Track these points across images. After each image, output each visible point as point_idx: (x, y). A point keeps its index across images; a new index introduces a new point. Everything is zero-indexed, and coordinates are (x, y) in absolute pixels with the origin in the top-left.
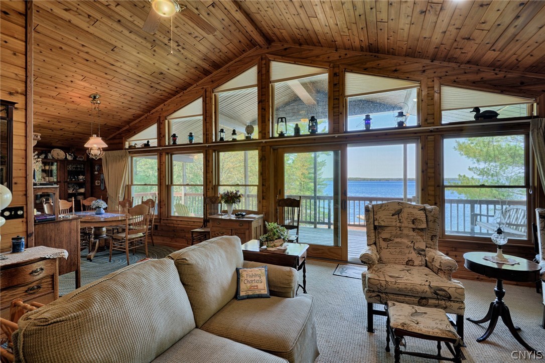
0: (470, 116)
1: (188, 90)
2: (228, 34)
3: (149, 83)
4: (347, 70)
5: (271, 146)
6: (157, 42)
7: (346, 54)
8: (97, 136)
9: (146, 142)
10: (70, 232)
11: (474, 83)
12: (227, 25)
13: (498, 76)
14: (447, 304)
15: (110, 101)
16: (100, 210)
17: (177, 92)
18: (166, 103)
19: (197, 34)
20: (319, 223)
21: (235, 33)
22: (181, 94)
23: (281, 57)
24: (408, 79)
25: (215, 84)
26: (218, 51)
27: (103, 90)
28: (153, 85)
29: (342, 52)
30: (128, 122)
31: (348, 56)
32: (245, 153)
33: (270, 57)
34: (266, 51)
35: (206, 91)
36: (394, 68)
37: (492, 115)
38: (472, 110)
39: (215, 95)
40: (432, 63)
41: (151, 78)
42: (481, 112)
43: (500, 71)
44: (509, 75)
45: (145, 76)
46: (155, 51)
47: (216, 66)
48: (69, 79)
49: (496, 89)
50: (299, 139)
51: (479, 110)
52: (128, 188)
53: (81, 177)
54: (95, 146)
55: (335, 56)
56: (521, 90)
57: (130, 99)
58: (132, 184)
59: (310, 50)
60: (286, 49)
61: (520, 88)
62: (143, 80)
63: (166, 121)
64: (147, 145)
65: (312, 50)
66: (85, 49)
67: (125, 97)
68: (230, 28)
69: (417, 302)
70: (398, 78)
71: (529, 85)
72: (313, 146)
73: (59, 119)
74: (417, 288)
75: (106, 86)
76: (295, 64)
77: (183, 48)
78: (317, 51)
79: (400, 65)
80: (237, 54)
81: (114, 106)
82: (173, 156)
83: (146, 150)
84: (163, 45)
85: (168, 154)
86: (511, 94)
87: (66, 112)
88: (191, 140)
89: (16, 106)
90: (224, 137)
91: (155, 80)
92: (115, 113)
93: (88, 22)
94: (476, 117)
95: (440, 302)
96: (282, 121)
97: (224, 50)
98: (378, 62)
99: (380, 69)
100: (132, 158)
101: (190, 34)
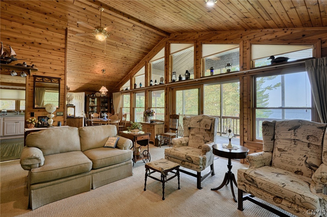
0: (268, 62)
1: (140, 62)
2: (147, 36)
3: (122, 62)
4: (202, 43)
5: (170, 88)
6: (117, 45)
7: (202, 34)
8: (104, 87)
9: (126, 88)
10: (79, 123)
11: (271, 40)
12: (144, 32)
13: (287, 33)
14: (192, 165)
15: (110, 71)
16: (104, 118)
17: (136, 64)
18: (133, 69)
19: (133, 39)
20: (223, 133)
21: (150, 34)
22: (138, 65)
23: (173, 41)
24: (232, 43)
25: (149, 59)
26: (146, 43)
27: (106, 67)
28: (124, 63)
29: (200, 34)
30: (121, 79)
31: (203, 35)
32: (183, 92)
33: (170, 42)
34: (169, 39)
35: (146, 62)
36: (225, 38)
37: (283, 60)
38: (269, 58)
39: (150, 64)
40: (246, 32)
41: (121, 60)
42: (275, 58)
43: (287, 30)
44: (294, 32)
45: (119, 59)
46: (118, 49)
47: (149, 50)
48: (92, 65)
49: (285, 43)
50: (181, 83)
51: (274, 57)
52: (121, 109)
53: (106, 104)
54: (103, 91)
55: (197, 36)
56: (302, 40)
57: (117, 70)
58: (123, 107)
59: (186, 35)
60: (176, 37)
61: (302, 39)
62: (119, 61)
63: (133, 78)
64: (127, 89)
65: (187, 35)
66: (93, 53)
67: (115, 69)
68: (147, 33)
69: (181, 162)
70: (227, 44)
71: (309, 36)
72: (188, 86)
73: (95, 81)
74: (181, 155)
75: (106, 66)
76: (180, 43)
77: (130, 46)
78: (189, 35)
79: (228, 36)
80: (157, 43)
81: (112, 73)
82: (136, 94)
83: (127, 91)
84: (121, 46)
85: (134, 93)
86: (296, 44)
87: (96, 77)
88: (140, 86)
89: (61, 79)
90: (152, 84)
91: (124, 61)
92: (114, 76)
93: (90, 44)
94: (272, 62)
95: (190, 164)
96: (174, 74)
97: (149, 42)
98: (217, 36)
99: (218, 40)
100: (123, 95)
101: (130, 39)
